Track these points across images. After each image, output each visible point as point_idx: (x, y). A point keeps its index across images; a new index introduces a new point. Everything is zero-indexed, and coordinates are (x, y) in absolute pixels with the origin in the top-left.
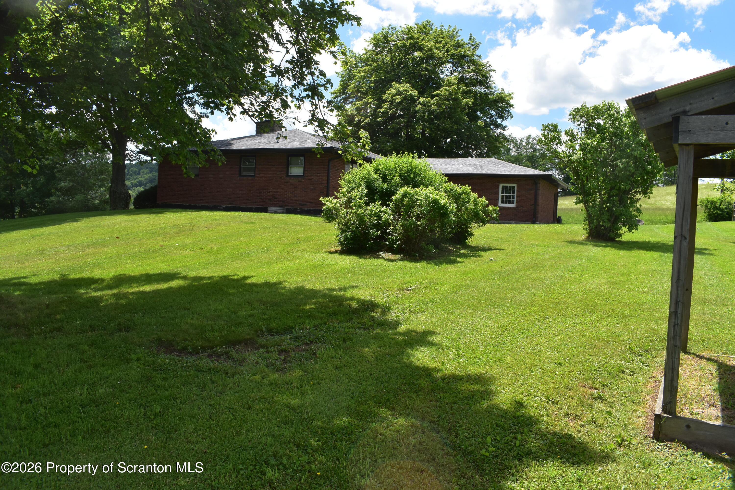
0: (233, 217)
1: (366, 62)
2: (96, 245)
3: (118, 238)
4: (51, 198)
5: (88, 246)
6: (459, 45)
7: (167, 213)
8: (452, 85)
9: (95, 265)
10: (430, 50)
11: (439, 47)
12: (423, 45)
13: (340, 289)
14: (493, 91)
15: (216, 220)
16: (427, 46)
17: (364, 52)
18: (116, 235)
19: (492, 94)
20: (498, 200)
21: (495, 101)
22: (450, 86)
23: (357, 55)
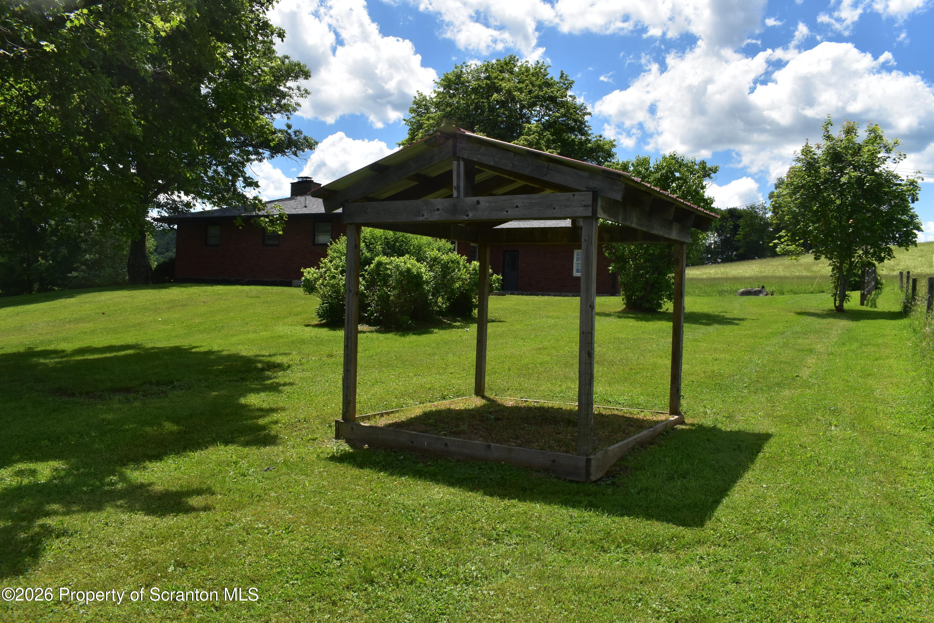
0: (241, 292)
1: (437, 105)
2: (77, 321)
3: (103, 314)
4: (75, 274)
5: (70, 322)
6: (548, 84)
7: (174, 288)
8: (533, 134)
9: (65, 339)
10: (509, 92)
11: (521, 88)
12: (500, 85)
13: (270, 356)
14: (590, 138)
15: (220, 294)
16: (505, 87)
17: (436, 95)
18: (104, 311)
19: (589, 141)
20: (572, 268)
21: (592, 150)
22: (530, 135)
23: (428, 98)
